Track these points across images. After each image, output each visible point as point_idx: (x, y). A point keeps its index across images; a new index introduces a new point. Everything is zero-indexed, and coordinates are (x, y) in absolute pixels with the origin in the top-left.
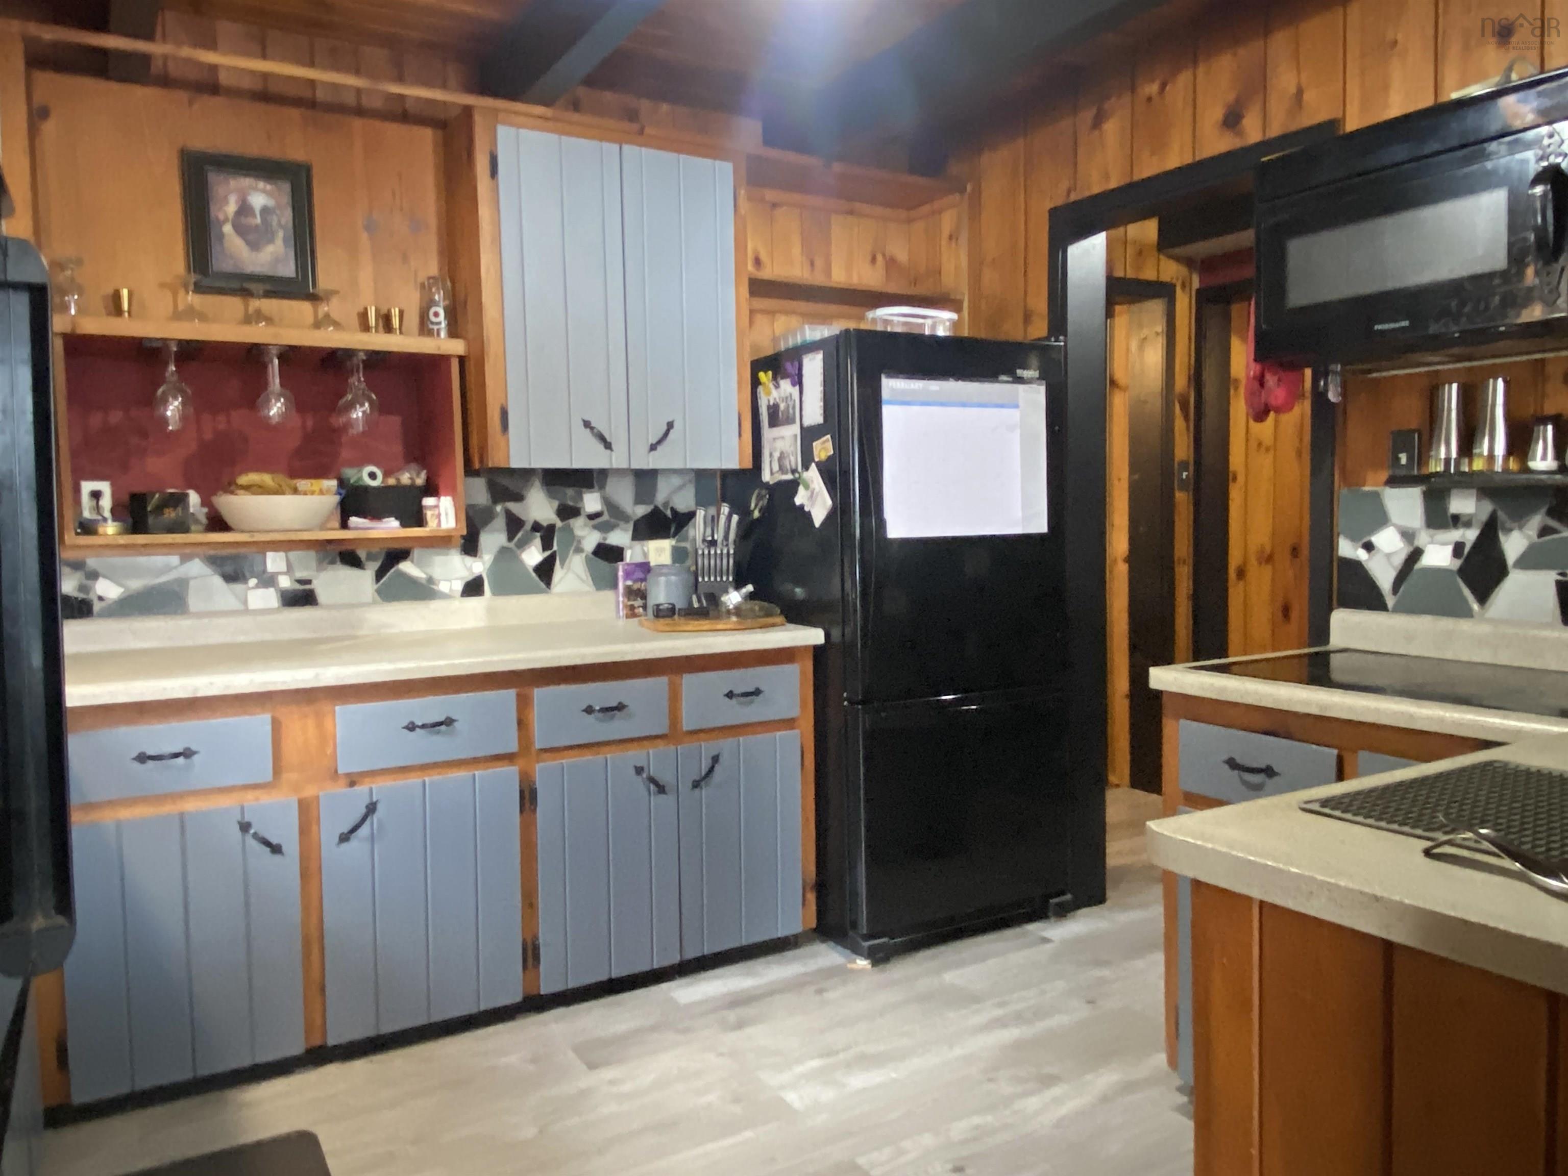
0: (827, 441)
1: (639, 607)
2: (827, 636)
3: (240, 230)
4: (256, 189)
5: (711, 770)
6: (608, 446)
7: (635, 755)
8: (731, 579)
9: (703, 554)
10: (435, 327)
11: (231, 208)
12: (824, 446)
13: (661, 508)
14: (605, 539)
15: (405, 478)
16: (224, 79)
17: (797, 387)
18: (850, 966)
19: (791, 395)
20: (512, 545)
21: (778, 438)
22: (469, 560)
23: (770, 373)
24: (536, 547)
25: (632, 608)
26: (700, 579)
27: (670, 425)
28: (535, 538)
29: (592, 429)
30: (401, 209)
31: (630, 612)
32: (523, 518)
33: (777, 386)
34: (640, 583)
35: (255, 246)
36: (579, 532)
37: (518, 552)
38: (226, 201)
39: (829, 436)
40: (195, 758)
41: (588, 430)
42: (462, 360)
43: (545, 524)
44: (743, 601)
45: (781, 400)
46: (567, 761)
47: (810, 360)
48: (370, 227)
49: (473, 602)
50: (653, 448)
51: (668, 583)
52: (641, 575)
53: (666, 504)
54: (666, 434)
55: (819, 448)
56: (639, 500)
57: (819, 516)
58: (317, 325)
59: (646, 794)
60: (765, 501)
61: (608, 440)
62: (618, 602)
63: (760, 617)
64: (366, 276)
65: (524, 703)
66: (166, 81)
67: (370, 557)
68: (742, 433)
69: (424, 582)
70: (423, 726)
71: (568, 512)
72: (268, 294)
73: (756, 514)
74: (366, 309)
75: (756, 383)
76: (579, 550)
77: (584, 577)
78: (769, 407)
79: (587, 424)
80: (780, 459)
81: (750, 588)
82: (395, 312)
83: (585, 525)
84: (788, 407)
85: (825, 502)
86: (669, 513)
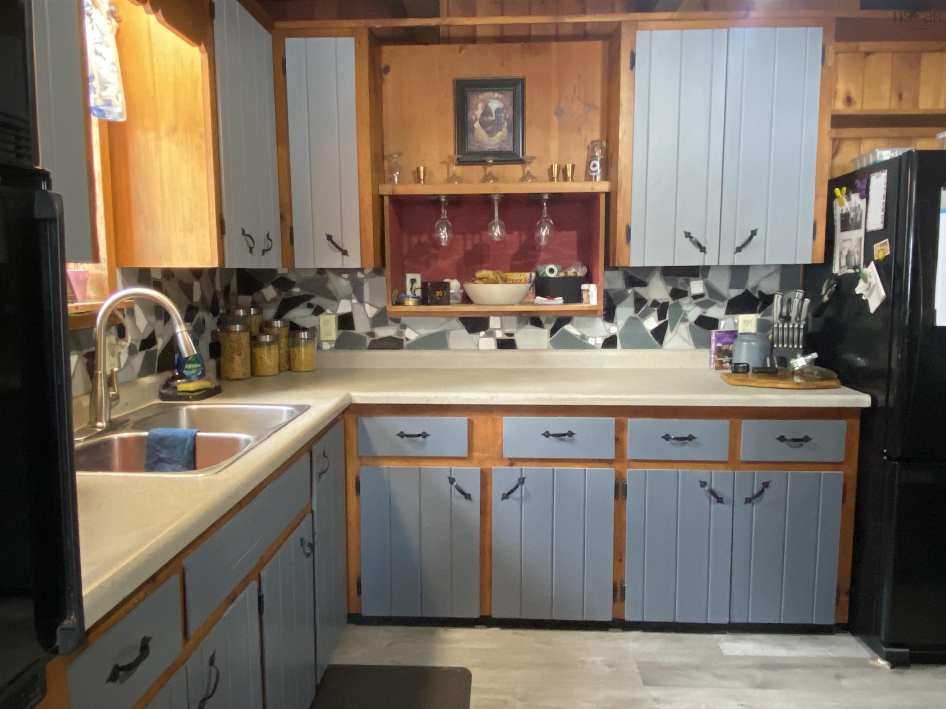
0: (886, 243)
1: (726, 362)
2: (874, 400)
3: (484, 125)
4: (493, 98)
5: (761, 492)
6: (703, 249)
7: (702, 473)
8: (801, 347)
9: (778, 327)
10: (594, 174)
11: (479, 112)
12: (882, 248)
13: (751, 291)
14: (705, 313)
15: (571, 272)
16: (480, 32)
17: (865, 200)
18: (871, 662)
19: (859, 206)
20: (637, 315)
21: (847, 240)
22: (608, 325)
23: (844, 189)
24: (653, 317)
25: (721, 362)
26: (775, 346)
27: (754, 233)
28: (654, 311)
29: (691, 238)
30: (579, 98)
31: (719, 366)
32: (646, 298)
33: (849, 199)
34: (728, 345)
35: (491, 133)
36: (685, 308)
37: (642, 320)
38: (477, 108)
39: (887, 240)
40: (428, 438)
41: (688, 239)
42: (608, 194)
43: (661, 302)
44: (808, 365)
45: (852, 210)
46: (651, 469)
47: (877, 177)
48: (559, 113)
49: (609, 352)
50: (739, 250)
51: (749, 348)
52: (729, 340)
53: (755, 288)
54: (751, 238)
55: (879, 248)
56: (732, 286)
57: (874, 305)
58: (524, 179)
59: (708, 501)
60: (833, 289)
61: (703, 245)
62: (711, 358)
63: (816, 380)
64: (554, 145)
65: (620, 428)
66: (448, 40)
67: (548, 321)
68: (817, 236)
69: (579, 338)
70: (554, 435)
71: (677, 294)
72: (496, 162)
73: (826, 298)
74: (552, 166)
75: (831, 197)
76: (685, 320)
77: (687, 339)
78: (842, 215)
79: (688, 235)
80: (848, 257)
81: (815, 355)
82: (569, 167)
83: (690, 303)
84: (856, 216)
85: (878, 292)
86: (757, 295)
